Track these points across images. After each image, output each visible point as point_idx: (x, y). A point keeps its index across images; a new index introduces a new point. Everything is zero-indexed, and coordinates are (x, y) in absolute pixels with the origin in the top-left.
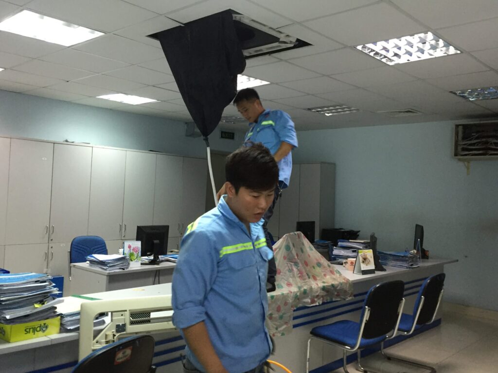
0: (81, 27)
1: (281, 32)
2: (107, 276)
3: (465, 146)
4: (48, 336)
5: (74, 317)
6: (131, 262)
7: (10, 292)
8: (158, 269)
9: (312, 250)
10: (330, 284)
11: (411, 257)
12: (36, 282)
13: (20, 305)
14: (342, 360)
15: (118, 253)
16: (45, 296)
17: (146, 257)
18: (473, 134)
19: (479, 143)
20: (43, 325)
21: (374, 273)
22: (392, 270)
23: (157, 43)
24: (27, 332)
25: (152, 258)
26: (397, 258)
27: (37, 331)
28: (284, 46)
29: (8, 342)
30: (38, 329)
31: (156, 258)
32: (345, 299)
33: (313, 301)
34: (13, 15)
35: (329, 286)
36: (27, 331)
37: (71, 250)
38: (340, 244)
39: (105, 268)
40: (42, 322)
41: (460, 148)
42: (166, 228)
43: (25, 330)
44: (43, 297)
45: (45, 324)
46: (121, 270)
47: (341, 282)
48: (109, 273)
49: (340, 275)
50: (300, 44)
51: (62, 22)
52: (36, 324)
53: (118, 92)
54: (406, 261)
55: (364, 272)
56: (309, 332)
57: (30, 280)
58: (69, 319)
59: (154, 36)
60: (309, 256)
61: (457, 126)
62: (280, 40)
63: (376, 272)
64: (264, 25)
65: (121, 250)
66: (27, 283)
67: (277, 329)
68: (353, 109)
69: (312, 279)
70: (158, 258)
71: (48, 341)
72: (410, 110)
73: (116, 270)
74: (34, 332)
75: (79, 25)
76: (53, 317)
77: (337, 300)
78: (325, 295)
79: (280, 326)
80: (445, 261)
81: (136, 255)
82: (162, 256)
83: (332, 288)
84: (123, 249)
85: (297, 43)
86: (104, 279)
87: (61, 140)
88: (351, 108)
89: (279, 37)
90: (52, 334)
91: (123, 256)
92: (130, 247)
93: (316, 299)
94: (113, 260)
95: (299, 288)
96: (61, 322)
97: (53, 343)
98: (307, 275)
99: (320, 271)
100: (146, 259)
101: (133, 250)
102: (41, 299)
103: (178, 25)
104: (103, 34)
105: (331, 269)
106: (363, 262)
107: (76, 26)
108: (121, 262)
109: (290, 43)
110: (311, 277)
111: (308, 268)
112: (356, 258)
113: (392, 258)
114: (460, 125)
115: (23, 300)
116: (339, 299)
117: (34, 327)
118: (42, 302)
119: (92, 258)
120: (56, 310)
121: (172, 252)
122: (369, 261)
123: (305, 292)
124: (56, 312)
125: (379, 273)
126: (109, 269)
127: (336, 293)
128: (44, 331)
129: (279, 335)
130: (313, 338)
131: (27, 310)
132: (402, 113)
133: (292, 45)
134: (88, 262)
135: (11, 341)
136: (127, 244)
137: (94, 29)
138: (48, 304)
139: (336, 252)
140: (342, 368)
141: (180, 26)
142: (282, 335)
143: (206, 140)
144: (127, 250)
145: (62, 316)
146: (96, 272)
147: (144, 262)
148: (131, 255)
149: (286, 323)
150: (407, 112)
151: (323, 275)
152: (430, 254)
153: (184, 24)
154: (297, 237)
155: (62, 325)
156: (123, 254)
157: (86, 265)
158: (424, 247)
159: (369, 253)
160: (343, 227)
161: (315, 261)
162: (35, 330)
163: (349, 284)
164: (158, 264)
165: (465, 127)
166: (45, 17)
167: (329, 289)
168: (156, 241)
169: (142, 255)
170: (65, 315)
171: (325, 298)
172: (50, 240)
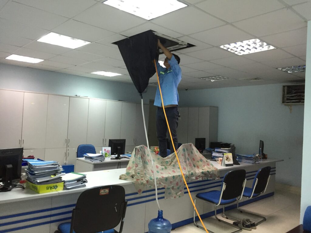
0: (79, 40)
1: (179, 40)
2: (93, 164)
3: (288, 98)
4: (58, 191)
6: (106, 158)
8: (119, 162)
9: (197, 152)
10: (206, 171)
11: (255, 158)
12: (52, 165)
13: (44, 176)
14: (214, 211)
15: (99, 153)
18: (293, 91)
19: (296, 95)
20: (55, 186)
21: (233, 166)
22: (243, 164)
23: (116, 46)
25: (116, 156)
26: (247, 158)
27: (53, 189)
28: (182, 47)
29: (38, 193)
30: (53, 188)
32: (214, 179)
33: (197, 178)
34: (46, 35)
36: (47, 189)
37: (77, 151)
38: (216, 150)
39: (92, 160)
40: (55, 184)
41: (285, 98)
42: (124, 141)
43: (47, 188)
44: (56, 172)
45: (56, 185)
46: (101, 162)
47: (213, 170)
49: (213, 166)
50: (190, 46)
51: (70, 38)
52: (52, 185)
53: (101, 71)
54: (252, 160)
55: (227, 165)
56: (195, 196)
57: (49, 164)
58: (68, 183)
59: (115, 43)
60: (196, 156)
61: (284, 86)
62: (179, 44)
63: (234, 165)
64: (170, 37)
65: (101, 152)
67: (176, 194)
70: (120, 156)
71: (57, 193)
73: (98, 162)
74: (51, 189)
75: (78, 39)
76: (60, 182)
78: (204, 176)
79: (178, 193)
80: (277, 160)
81: (108, 154)
82: (122, 155)
83: (208, 173)
84: (101, 151)
85: (188, 45)
86: (92, 166)
87: (73, 95)
88: (224, 77)
89: (178, 42)
90: (60, 190)
91: (101, 154)
92: (105, 150)
93: (198, 178)
94: (96, 156)
95: (189, 172)
96: (64, 184)
97: (60, 195)
98: (194, 165)
99: (201, 163)
100: (114, 156)
101: (107, 151)
102: (55, 173)
103: (126, 38)
104: (90, 43)
105: (208, 163)
106: (226, 160)
107: (77, 39)
108: (101, 158)
109: (184, 45)
110: (196, 166)
111: (194, 162)
112: (223, 157)
113: (244, 158)
114: (286, 86)
115: (46, 174)
116: (211, 179)
118: (55, 175)
119: (86, 155)
120: (62, 179)
121: (128, 153)
122: (230, 159)
123: (192, 174)
124: (61, 180)
125: (235, 166)
126: (95, 161)
127: (210, 176)
128: (56, 189)
129: (178, 197)
130: (197, 199)
131: (47, 178)
132: (253, 80)
133: (186, 46)
134: (84, 157)
135: (40, 193)
136: (104, 148)
137: (85, 40)
138: (57, 176)
139: (214, 154)
140: (214, 216)
141: (127, 38)
142: (179, 197)
143: (141, 95)
144: (104, 152)
145: (64, 182)
146: (88, 163)
147: (113, 158)
148: (106, 154)
149: (181, 191)
150: (256, 79)
151: (203, 166)
152: (268, 156)
153: (129, 37)
154: (189, 146)
155: (64, 186)
157: (83, 159)
158: (264, 152)
159: (230, 155)
160: (223, 142)
161: (199, 159)
162: (51, 188)
163: (217, 171)
164: (120, 159)
165: (289, 87)
166: (62, 36)
167: (206, 173)
168: (119, 147)
169: (112, 154)
170: (66, 181)
172: (67, 146)
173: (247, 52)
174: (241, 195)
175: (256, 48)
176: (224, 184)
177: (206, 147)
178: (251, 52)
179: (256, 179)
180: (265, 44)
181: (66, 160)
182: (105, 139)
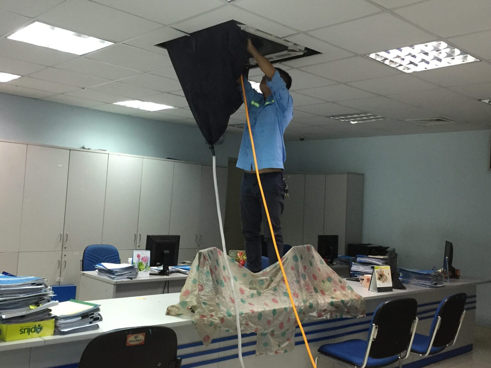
1: (288, 41)
2: (114, 285)
4: (42, 337)
5: (68, 320)
6: (140, 272)
7: (7, 293)
8: (167, 280)
9: (322, 263)
10: (340, 300)
11: (435, 275)
12: (33, 284)
13: (16, 306)
15: (127, 262)
16: (40, 298)
17: (156, 268)
20: (37, 326)
21: (392, 291)
22: (413, 289)
23: (165, 51)
24: (22, 332)
25: (161, 268)
26: (420, 276)
27: (32, 332)
28: (293, 54)
29: (4, 340)
30: (33, 330)
31: (166, 268)
32: (355, 317)
33: (320, 315)
34: (25, 27)
35: (338, 302)
37: (83, 258)
38: (359, 259)
39: (113, 277)
40: (37, 324)
42: (178, 238)
43: (20, 331)
44: (39, 299)
45: (39, 325)
46: (129, 280)
47: (352, 298)
48: (117, 282)
49: (352, 291)
50: (310, 52)
51: (73, 33)
52: (31, 325)
54: (429, 279)
55: (380, 290)
56: (318, 350)
57: (26, 282)
58: (62, 321)
59: (162, 45)
60: (319, 270)
62: (289, 48)
63: (393, 290)
64: (271, 35)
66: (23, 285)
67: (279, 346)
68: (378, 117)
69: (321, 293)
70: (168, 268)
71: (42, 341)
72: (440, 118)
73: (124, 280)
74: (28, 332)
75: (90, 35)
76: (48, 319)
77: (348, 317)
78: (334, 311)
79: (282, 343)
80: (479, 281)
81: (145, 265)
82: (173, 267)
83: (342, 305)
84: (132, 259)
85: (306, 51)
86: (112, 288)
89: (287, 46)
90: (47, 335)
91: (131, 265)
92: (139, 256)
93: (323, 313)
94: (121, 269)
95: (305, 302)
96: (55, 324)
97: (46, 344)
98: (315, 289)
99: (330, 285)
100: (155, 269)
101: (143, 259)
102: (37, 301)
103: (184, 35)
104: (113, 43)
105: (342, 284)
106: (379, 279)
107: (86, 36)
108: (130, 271)
109: (299, 52)
110: (319, 291)
111: (316, 283)
112: (372, 274)
113: (413, 275)
115: (18, 301)
116: (349, 317)
117: (28, 328)
118: (37, 304)
119: (101, 267)
120: (51, 313)
121: (184, 263)
122: (387, 278)
123: (311, 306)
124: (51, 314)
125: (396, 291)
126: (117, 278)
127: (346, 310)
128: (38, 332)
129: (282, 352)
130: (320, 355)
131: (23, 311)
132: (433, 122)
133: (302, 53)
134: (97, 271)
135: (7, 339)
136: (136, 253)
137: (104, 39)
138: (42, 307)
139: (355, 268)
141: (186, 36)
142: (285, 352)
143: (212, 148)
144: (136, 260)
145: (56, 318)
146: (103, 281)
147: (153, 272)
148: (140, 264)
149: (288, 340)
150: (438, 120)
151: (333, 290)
152: (461, 274)
153: (190, 34)
154: (307, 250)
155: (56, 327)
156: (132, 264)
157: (95, 273)
158: (454, 265)
159: (387, 270)
160: (372, 243)
161: (325, 276)
162: (29, 331)
163: (362, 301)
164: (167, 275)
166: (56, 28)
167: (338, 305)
168: (166, 252)
169: (151, 265)
170: (59, 318)
171: (334, 313)
172: (64, 248)
173: (422, 67)
174: (407, 349)
175: (440, 60)
176: (374, 328)
177: (339, 253)
178: (430, 67)
179: (437, 318)
180: (457, 51)
181: (60, 277)
182: (139, 236)
